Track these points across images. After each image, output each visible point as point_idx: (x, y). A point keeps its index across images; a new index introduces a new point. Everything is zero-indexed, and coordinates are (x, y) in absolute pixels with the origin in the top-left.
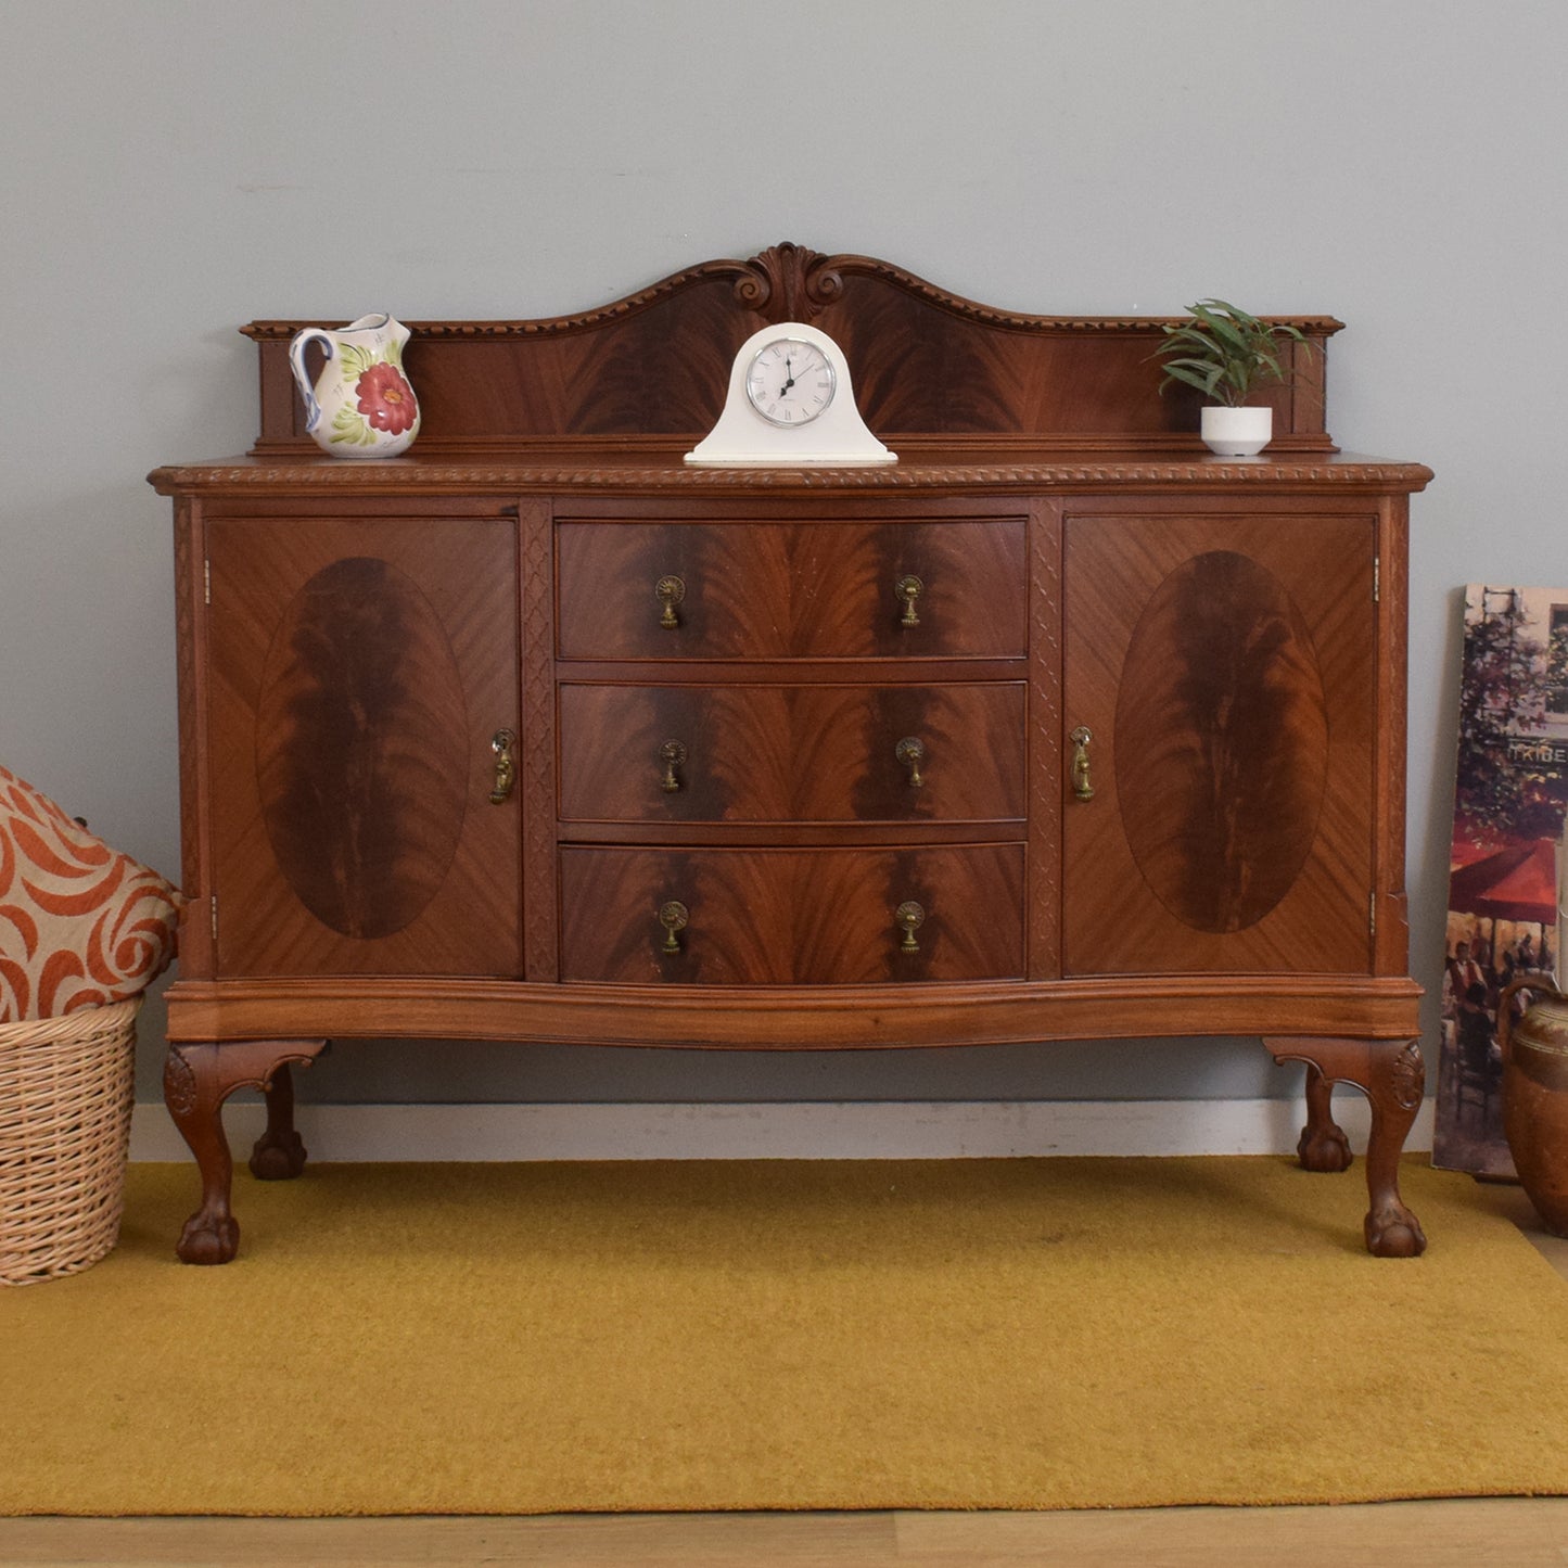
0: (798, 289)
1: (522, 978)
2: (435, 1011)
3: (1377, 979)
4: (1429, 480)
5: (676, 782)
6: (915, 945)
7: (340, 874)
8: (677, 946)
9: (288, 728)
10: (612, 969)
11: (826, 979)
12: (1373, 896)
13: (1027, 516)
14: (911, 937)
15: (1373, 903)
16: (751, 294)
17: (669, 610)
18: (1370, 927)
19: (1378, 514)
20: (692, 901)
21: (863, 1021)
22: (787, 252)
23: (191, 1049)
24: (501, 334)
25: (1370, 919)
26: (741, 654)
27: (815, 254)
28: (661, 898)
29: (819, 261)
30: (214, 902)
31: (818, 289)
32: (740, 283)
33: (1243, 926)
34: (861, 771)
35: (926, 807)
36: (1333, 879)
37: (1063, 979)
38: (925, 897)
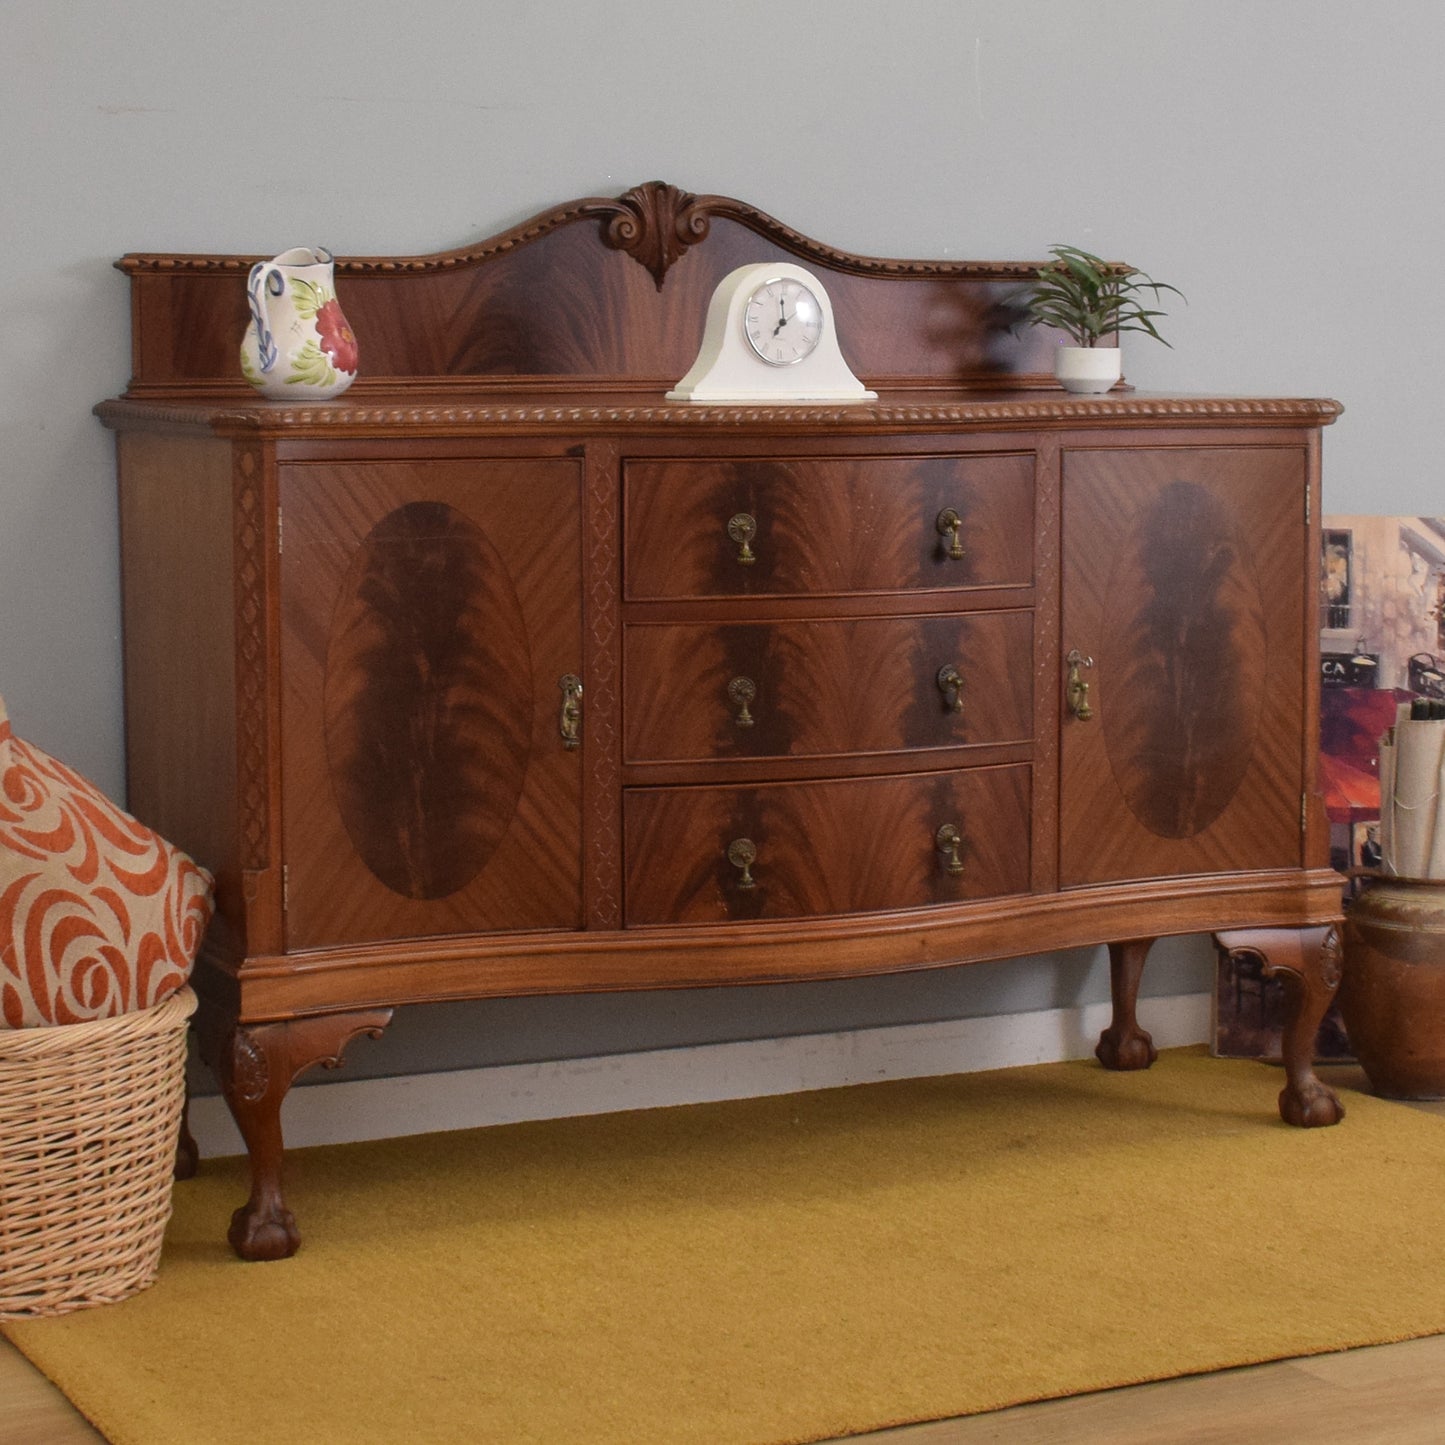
0: (670, 227)
1: (582, 928)
2: (501, 969)
3: (1308, 872)
4: (1341, 413)
5: (751, 719)
6: (960, 866)
7: (404, 835)
8: (752, 882)
9: (355, 684)
10: (676, 911)
11: (881, 905)
12: (1304, 797)
13: (1034, 450)
14: (956, 859)
15: (1305, 802)
16: (628, 233)
17: (747, 547)
18: (1301, 823)
19: (1307, 444)
20: (760, 838)
21: (910, 944)
22: (661, 191)
23: (259, 1030)
24: (389, 271)
25: (1302, 817)
26: (807, 590)
27: (686, 194)
28: (728, 837)
29: (689, 201)
30: (286, 871)
31: (690, 229)
32: (615, 223)
33: (1199, 829)
34: (909, 699)
35: (962, 733)
36: (1270, 783)
37: (1059, 891)
38: (958, 820)
